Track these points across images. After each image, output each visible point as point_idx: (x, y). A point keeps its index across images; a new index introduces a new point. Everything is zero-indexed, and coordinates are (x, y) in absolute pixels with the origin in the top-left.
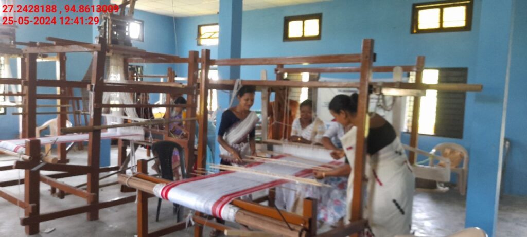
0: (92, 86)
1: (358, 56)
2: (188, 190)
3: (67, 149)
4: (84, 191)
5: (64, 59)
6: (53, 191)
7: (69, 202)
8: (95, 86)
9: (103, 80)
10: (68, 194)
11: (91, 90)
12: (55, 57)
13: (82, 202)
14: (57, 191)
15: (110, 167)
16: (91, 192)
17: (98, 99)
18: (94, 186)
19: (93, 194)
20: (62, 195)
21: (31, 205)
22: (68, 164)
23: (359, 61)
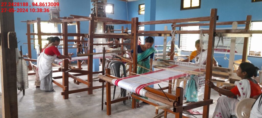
0: (88, 36)
1: (209, 17)
2: (126, 82)
3: (81, 63)
4: (87, 82)
5: (79, 24)
6: (75, 81)
7: (82, 86)
8: (90, 35)
9: (93, 33)
10: (80, 83)
11: (88, 38)
12: (76, 23)
13: (86, 86)
14: (76, 81)
15: (99, 71)
16: (89, 82)
17: (92, 42)
18: (91, 80)
19: (90, 83)
20: (78, 83)
21: (65, 87)
22: (82, 70)
23: (209, 20)
